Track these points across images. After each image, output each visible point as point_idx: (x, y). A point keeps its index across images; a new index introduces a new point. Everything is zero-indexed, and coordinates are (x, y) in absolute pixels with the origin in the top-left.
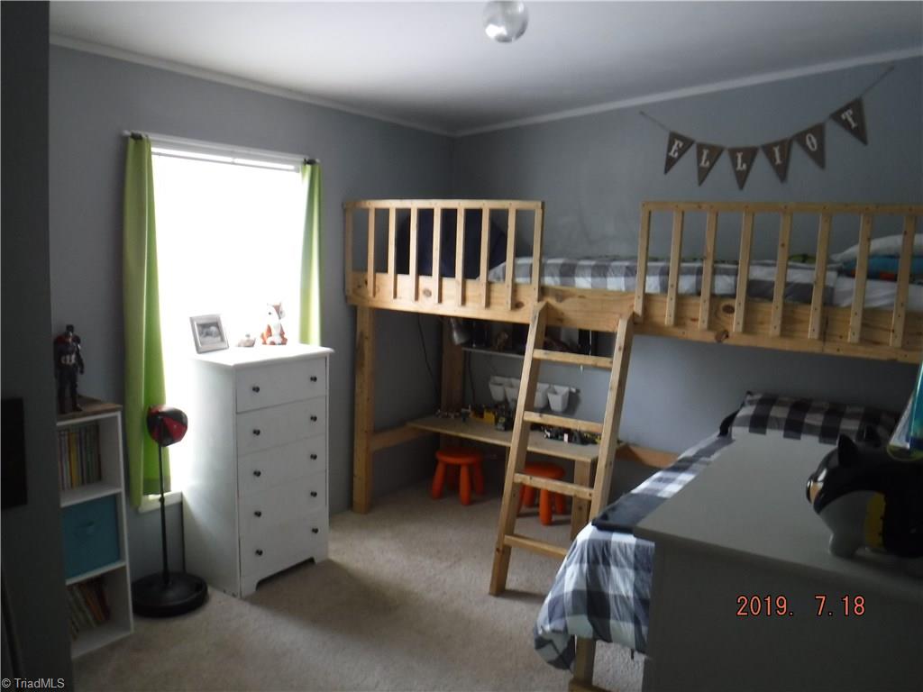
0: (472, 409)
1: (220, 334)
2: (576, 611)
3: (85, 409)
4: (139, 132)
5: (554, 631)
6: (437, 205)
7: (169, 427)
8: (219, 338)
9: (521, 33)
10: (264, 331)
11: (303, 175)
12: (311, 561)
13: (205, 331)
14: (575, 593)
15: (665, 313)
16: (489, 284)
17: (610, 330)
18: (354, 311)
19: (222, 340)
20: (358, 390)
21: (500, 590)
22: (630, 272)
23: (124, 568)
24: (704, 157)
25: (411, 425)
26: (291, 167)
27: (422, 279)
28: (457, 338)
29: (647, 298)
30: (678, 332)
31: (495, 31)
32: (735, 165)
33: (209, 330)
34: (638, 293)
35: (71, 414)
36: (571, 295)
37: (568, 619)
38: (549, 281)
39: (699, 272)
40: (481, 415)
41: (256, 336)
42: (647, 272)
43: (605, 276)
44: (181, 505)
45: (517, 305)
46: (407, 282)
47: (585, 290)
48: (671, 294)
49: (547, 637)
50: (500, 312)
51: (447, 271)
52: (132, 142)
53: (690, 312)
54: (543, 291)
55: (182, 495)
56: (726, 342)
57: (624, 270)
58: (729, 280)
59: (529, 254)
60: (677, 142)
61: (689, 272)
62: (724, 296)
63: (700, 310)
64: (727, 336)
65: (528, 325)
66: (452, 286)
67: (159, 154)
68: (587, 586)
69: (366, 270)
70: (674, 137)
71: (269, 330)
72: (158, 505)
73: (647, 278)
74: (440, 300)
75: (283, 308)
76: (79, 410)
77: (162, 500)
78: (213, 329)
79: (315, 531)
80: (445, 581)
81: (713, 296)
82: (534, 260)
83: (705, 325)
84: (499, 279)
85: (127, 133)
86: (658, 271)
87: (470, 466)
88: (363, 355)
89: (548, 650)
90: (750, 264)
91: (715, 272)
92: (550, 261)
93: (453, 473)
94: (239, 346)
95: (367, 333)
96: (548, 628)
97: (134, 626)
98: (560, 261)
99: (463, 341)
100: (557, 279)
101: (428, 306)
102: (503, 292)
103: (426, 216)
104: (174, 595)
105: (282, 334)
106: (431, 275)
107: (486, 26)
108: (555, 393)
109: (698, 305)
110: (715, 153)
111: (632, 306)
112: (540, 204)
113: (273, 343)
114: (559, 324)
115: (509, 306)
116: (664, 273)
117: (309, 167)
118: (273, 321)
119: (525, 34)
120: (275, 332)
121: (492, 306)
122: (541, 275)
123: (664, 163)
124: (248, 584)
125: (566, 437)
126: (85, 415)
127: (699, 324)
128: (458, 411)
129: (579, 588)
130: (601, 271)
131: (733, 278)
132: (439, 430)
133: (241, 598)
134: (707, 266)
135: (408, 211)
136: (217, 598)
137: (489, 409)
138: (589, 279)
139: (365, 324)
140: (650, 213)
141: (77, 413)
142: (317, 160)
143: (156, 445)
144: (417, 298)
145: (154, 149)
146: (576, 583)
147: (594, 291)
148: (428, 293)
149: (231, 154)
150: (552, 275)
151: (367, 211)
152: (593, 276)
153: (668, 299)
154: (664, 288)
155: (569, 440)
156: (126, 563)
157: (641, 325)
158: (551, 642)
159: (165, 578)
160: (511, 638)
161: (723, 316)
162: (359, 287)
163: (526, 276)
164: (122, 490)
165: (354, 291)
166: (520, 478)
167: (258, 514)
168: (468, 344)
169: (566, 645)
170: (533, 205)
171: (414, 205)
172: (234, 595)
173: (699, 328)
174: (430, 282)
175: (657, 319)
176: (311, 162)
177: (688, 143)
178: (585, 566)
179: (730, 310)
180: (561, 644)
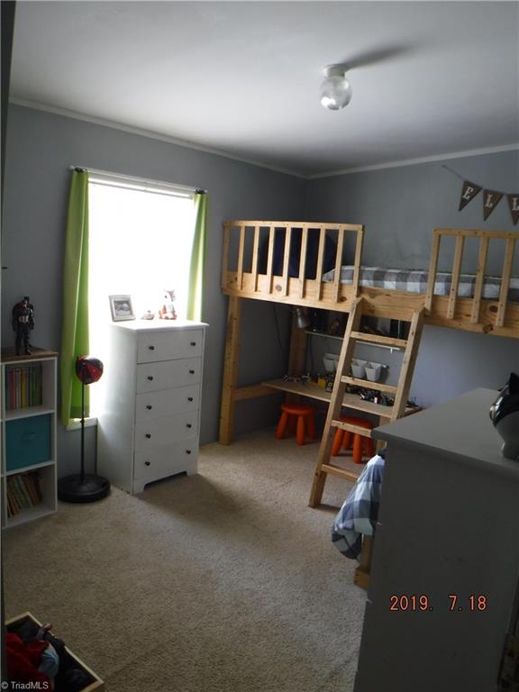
0: (310, 376)
1: (130, 309)
2: (361, 515)
3: (32, 354)
4: (82, 168)
5: (345, 528)
6: (289, 226)
7: (90, 371)
8: (129, 312)
9: (346, 104)
10: (161, 309)
11: (195, 200)
12: (185, 473)
13: (119, 306)
14: (362, 502)
15: (448, 309)
16: (323, 283)
17: (407, 320)
18: (227, 299)
19: (131, 313)
20: (227, 356)
21: (316, 503)
22: (424, 279)
23: (53, 465)
24: (489, 200)
25: (263, 384)
26: (187, 195)
27: (276, 278)
28: (300, 323)
29: (435, 298)
30: (456, 324)
31: (328, 101)
32: (511, 206)
33: (122, 306)
34: (429, 294)
35: (23, 356)
36: (380, 294)
37: (355, 520)
38: (365, 283)
39: (474, 281)
40: (317, 381)
41: (155, 312)
42: (436, 279)
43: (406, 281)
44: (96, 427)
45: (341, 299)
46: (265, 280)
47: (390, 291)
48: (452, 295)
49: (340, 533)
50: (329, 304)
51: (294, 273)
52: (75, 173)
53: (465, 310)
54: (360, 290)
55: (97, 420)
56: (490, 333)
57: (419, 277)
58: (495, 287)
59: (352, 263)
60: (469, 188)
61: (466, 281)
62: (491, 299)
63: (473, 309)
64: (492, 329)
65: (348, 314)
66: (297, 284)
67: (94, 183)
68: (371, 498)
69: (236, 270)
70: (467, 184)
71: (165, 309)
72: (80, 426)
73: (436, 284)
74: (287, 294)
75: (175, 294)
76: (29, 354)
77: (82, 422)
78: (125, 305)
79: (189, 452)
80: (278, 494)
81: (483, 298)
82: (355, 268)
83: (476, 320)
84: (330, 280)
85: (73, 167)
86: (444, 279)
87: (305, 417)
88: (231, 332)
89: (341, 542)
90: (511, 277)
91: (485, 282)
92: (367, 269)
93: (292, 420)
94: (143, 318)
95: (235, 315)
96: (341, 526)
97: (58, 507)
98: (374, 269)
99: (305, 325)
100: (372, 282)
101: (279, 297)
102: (332, 290)
103: (280, 233)
104: (87, 489)
105: (173, 312)
106: (282, 276)
107: (321, 98)
108: (371, 367)
109: (472, 305)
110: (497, 197)
111: (424, 304)
112: (361, 227)
113: (167, 318)
114: (370, 314)
115: (336, 300)
116: (448, 280)
117: (199, 195)
118: (168, 302)
119: (349, 105)
120: (168, 310)
121: (324, 300)
122: (360, 278)
123: (459, 203)
124: (139, 486)
125: (376, 399)
126: (32, 358)
127: (472, 318)
128: (300, 377)
129: (365, 499)
130: (403, 277)
131: (498, 286)
132: (284, 389)
133: (133, 495)
134: (479, 277)
135: (268, 229)
136: (116, 492)
137: (322, 377)
138: (395, 283)
139: (234, 309)
140: (440, 236)
141: (27, 356)
142: (206, 191)
143: (80, 383)
144: (271, 292)
145: (90, 179)
146: (363, 495)
147: (397, 291)
148: (279, 288)
149: (145, 184)
150: (368, 279)
151: (240, 228)
152: (397, 281)
153: (450, 300)
154: (448, 292)
155: (378, 403)
156: (55, 462)
157: (429, 318)
158: (344, 537)
159: (82, 477)
160: (320, 537)
161: (489, 313)
162: (231, 282)
163: (349, 279)
164: (55, 411)
165: (228, 285)
166: (336, 423)
167: (148, 436)
168: (309, 328)
169: (354, 541)
170: (357, 228)
171: (273, 225)
172: (128, 493)
173: (471, 321)
174: (281, 281)
175: (441, 314)
176: (201, 192)
177: (477, 189)
178: (371, 483)
179: (494, 309)
180: (351, 539)
